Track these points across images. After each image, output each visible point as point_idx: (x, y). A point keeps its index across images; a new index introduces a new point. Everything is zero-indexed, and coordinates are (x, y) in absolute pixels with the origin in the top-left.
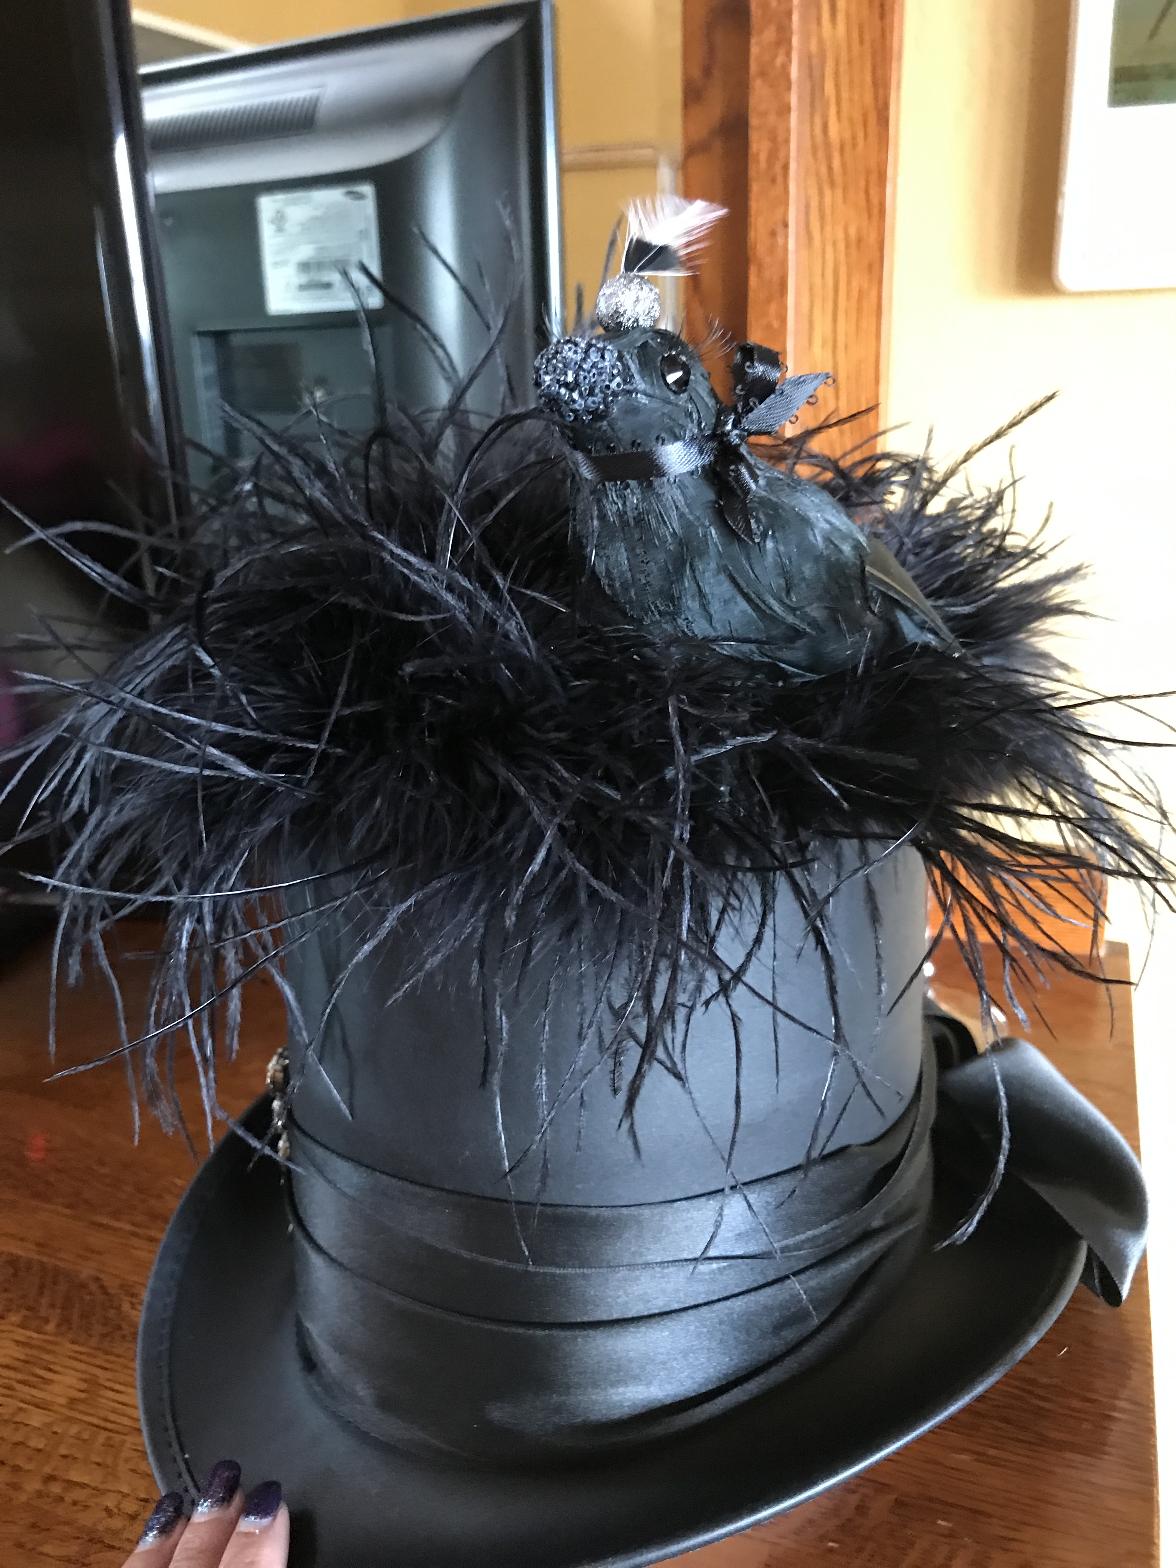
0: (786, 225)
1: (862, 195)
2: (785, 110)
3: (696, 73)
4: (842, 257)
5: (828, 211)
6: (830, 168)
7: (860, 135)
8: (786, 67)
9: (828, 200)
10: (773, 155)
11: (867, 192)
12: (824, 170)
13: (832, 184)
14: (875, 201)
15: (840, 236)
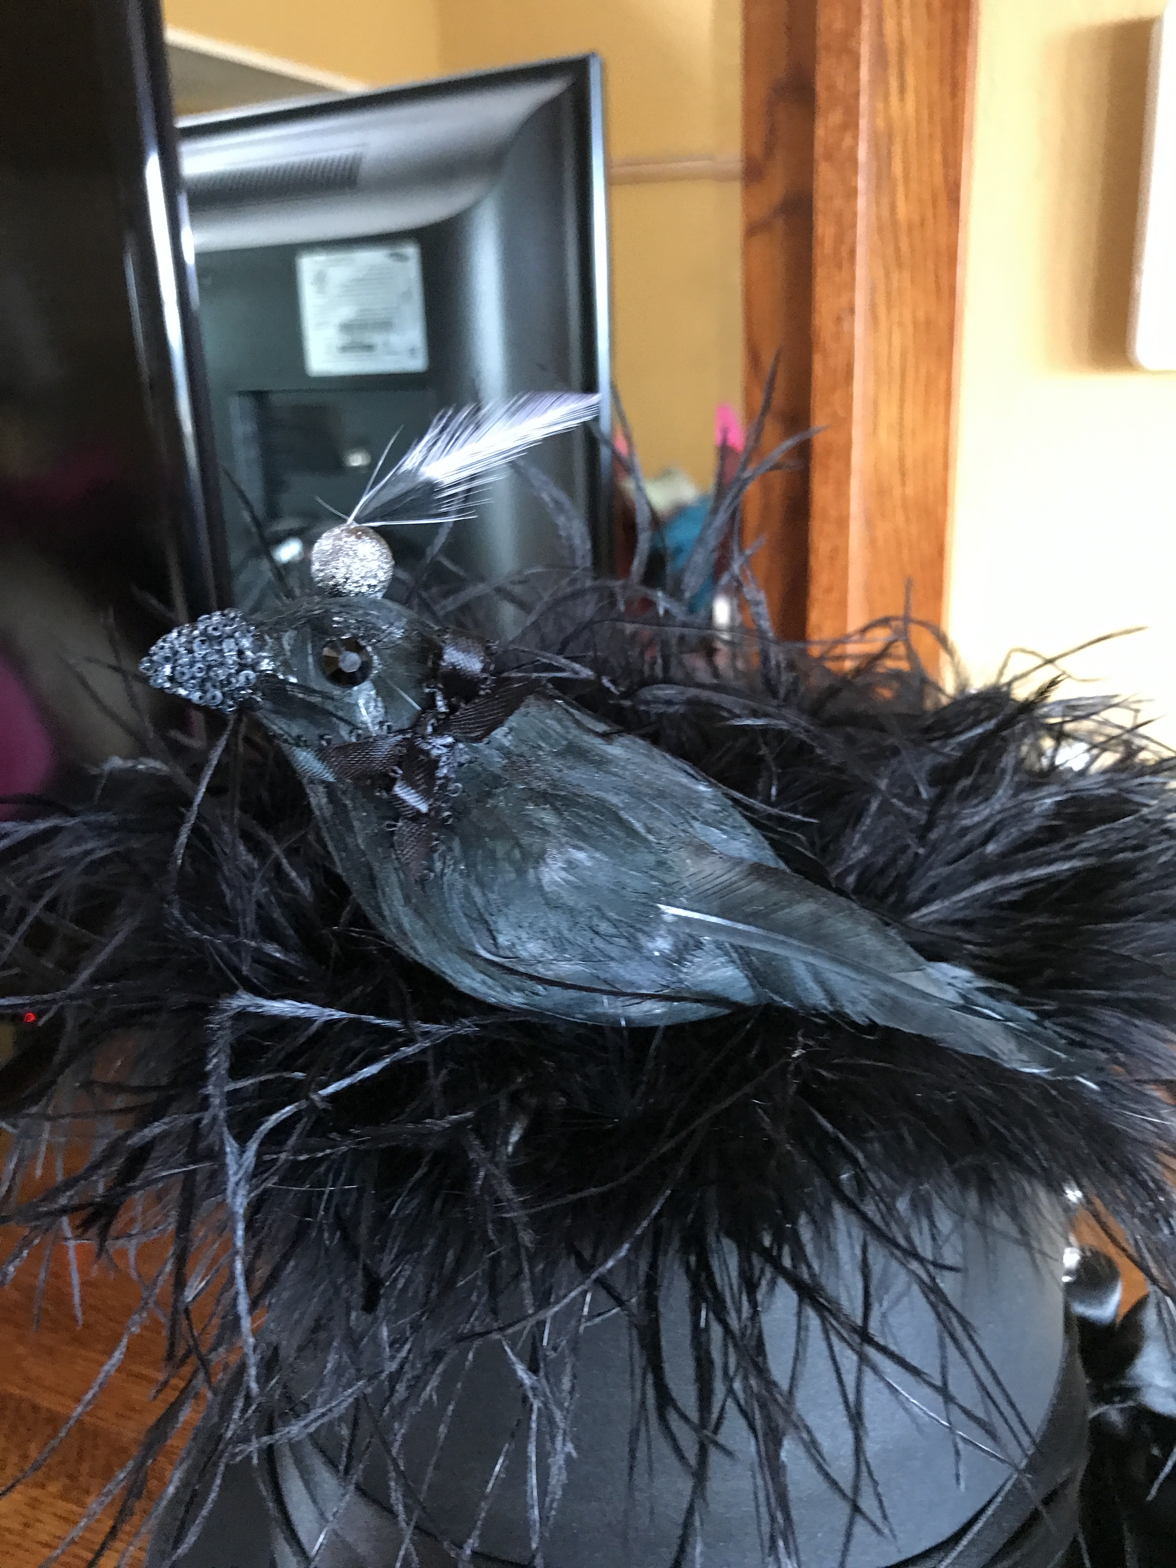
0: (852, 310)
1: (931, 278)
2: (852, 193)
3: (757, 150)
4: (910, 341)
5: (895, 293)
6: (897, 249)
7: (929, 215)
8: (853, 151)
9: (895, 282)
10: (840, 239)
11: (936, 275)
12: (890, 250)
13: (900, 265)
15: (908, 317)
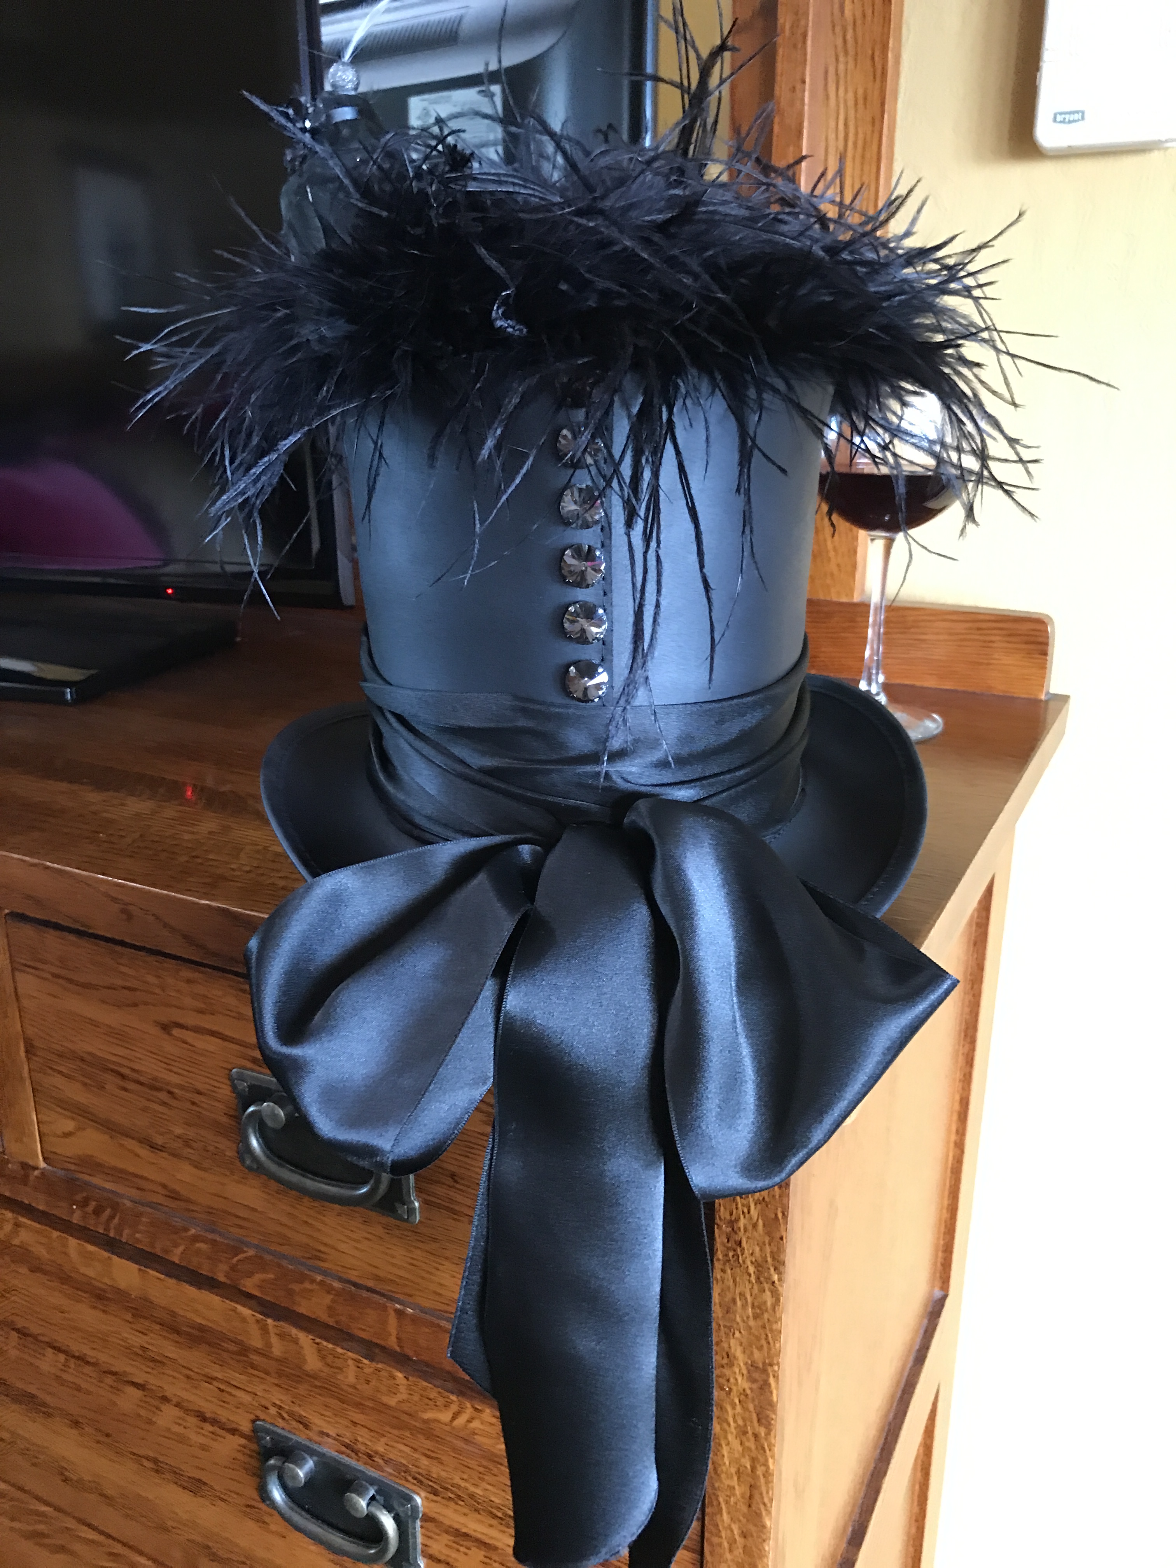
0: (804, 82)
1: (869, 62)
4: (852, 113)
5: (842, 75)
6: (845, 41)
7: (869, 12)
9: (841, 67)
10: (795, 25)
11: (873, 58)
12: (839, 42)
13: (846, 53)
14: (879, 66)
15: (850, 95)
